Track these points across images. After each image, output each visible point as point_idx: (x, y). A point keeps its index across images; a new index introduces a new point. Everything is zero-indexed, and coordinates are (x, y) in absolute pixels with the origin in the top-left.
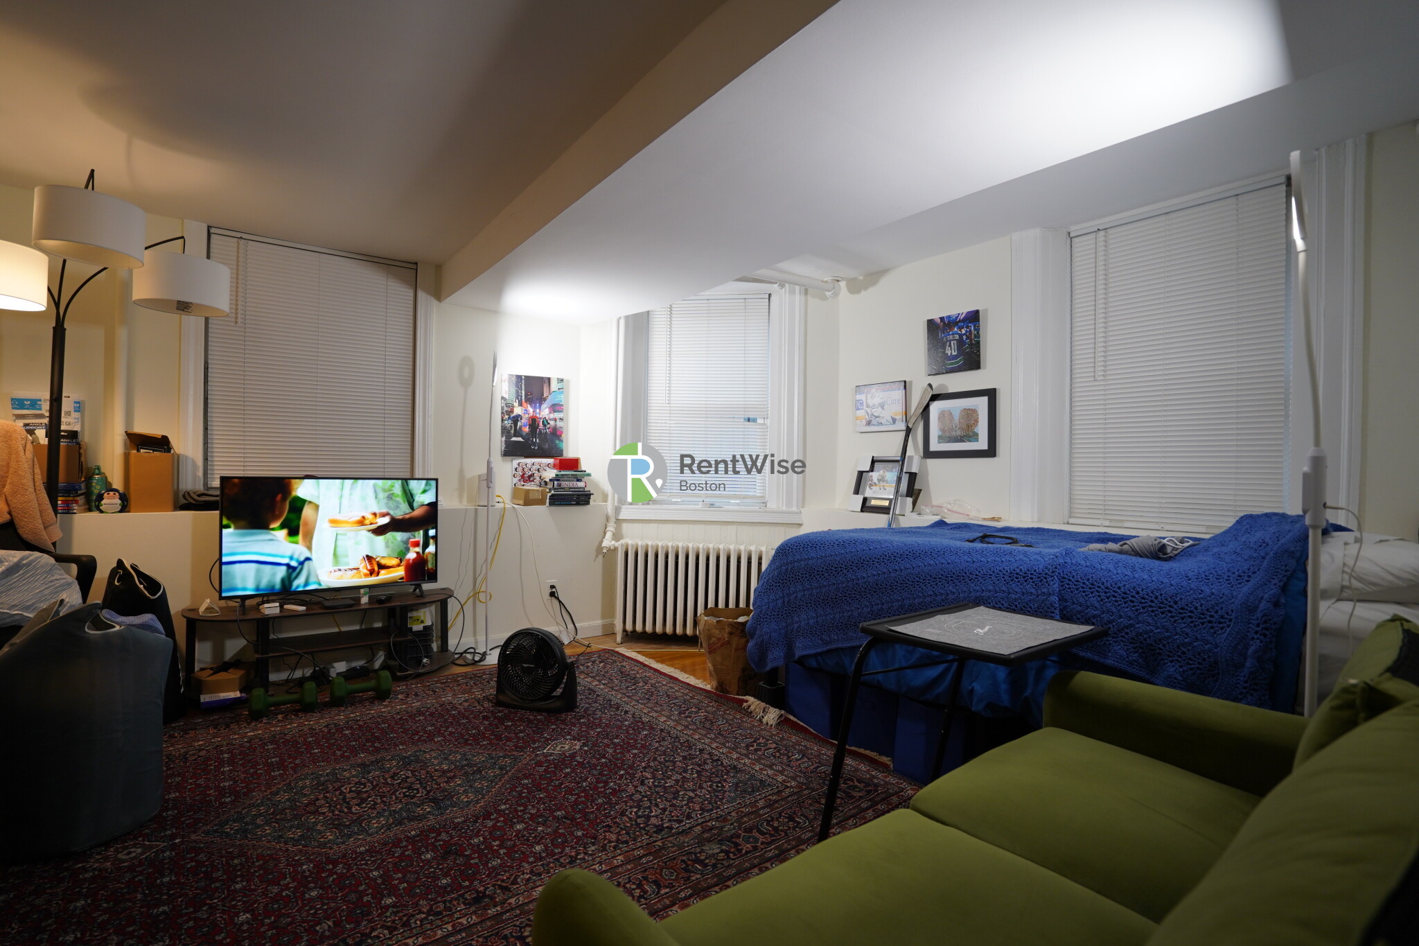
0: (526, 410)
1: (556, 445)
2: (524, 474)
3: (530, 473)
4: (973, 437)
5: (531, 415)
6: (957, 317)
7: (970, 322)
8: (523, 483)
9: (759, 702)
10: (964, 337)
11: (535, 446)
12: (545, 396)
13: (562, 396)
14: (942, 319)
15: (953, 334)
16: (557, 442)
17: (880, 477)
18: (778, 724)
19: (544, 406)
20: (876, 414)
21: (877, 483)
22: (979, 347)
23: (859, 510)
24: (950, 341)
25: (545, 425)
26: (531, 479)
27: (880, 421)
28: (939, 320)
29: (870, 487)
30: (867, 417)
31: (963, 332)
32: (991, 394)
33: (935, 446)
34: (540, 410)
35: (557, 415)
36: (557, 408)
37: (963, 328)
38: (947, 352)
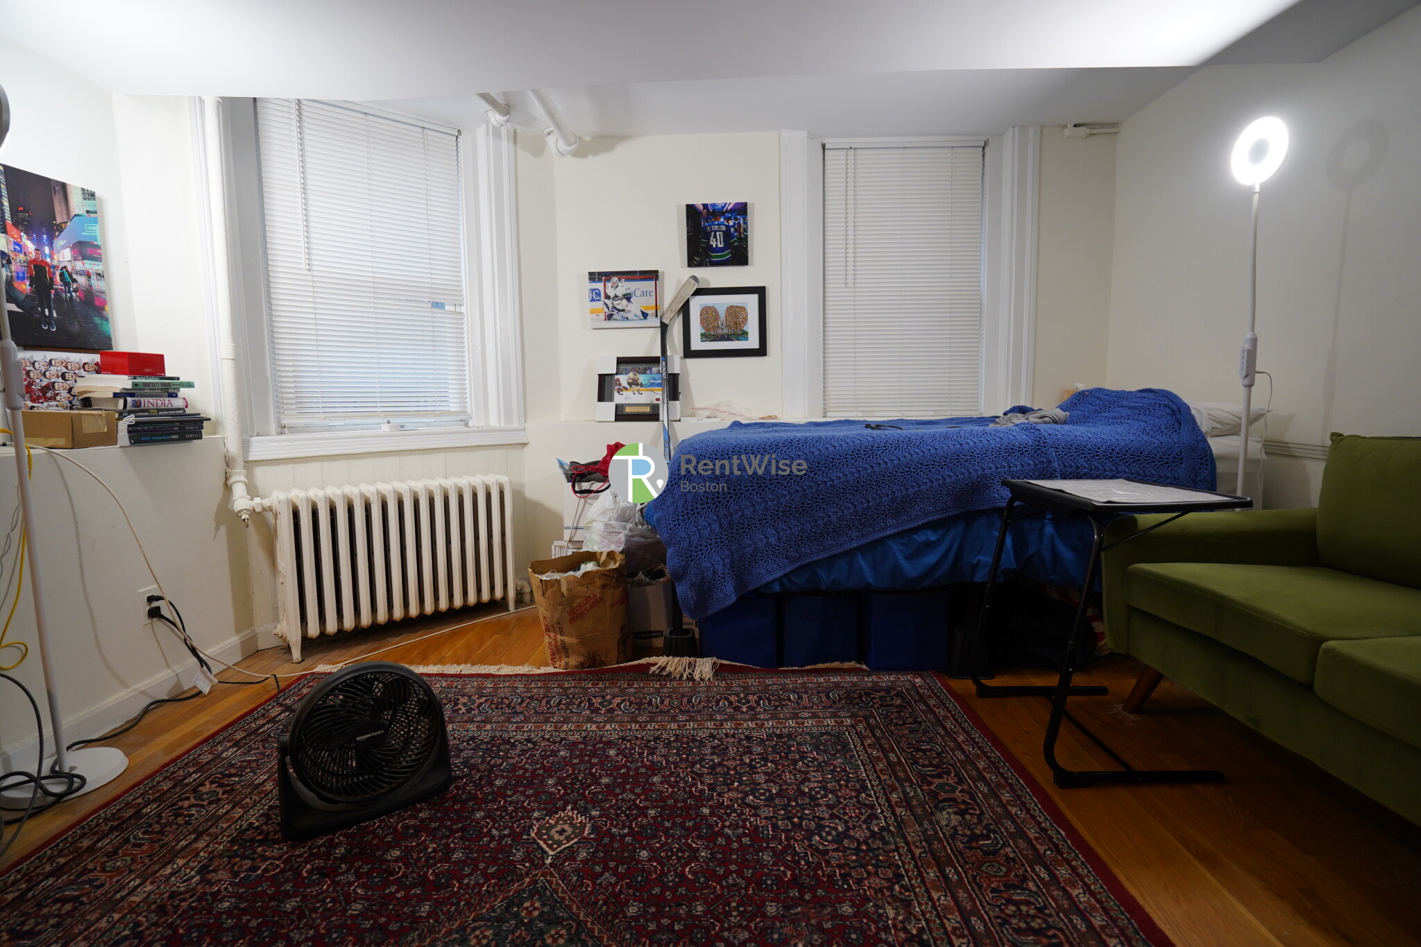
0: (18, 245)
1: (96, 326)
2: (30, 384)
3: (45, 382)
4: (744, 335)
5: (33, 256)
6: (723, 207)
7: (739, 215)
8: (30, 404)
9: (677, 659)
10: (732, 230)
11: (50, 325)
12: (59, 220)
13: (97, 228)
14: (705, 206)
15: (718, 225)
16: (97, 320)
17: (631, 381)
18: (715, 675)
19: (59, 242)
20: (619, 307)
21: (628, 387)
22: (747, 242)
23: (614, 420)
24: (715, 232)
25: (66, 284)
26: (49, 394)
27: (625, 315)
28: (702, 207)
29: (619, 392)
30: (606, 310)
31: (731, 223)
32: (761, 292)
33: (696, 344)
34: (51, 248)
35: (89, 265)
36: (88, 251)
37: (730, 219)
38: (711, 243)
